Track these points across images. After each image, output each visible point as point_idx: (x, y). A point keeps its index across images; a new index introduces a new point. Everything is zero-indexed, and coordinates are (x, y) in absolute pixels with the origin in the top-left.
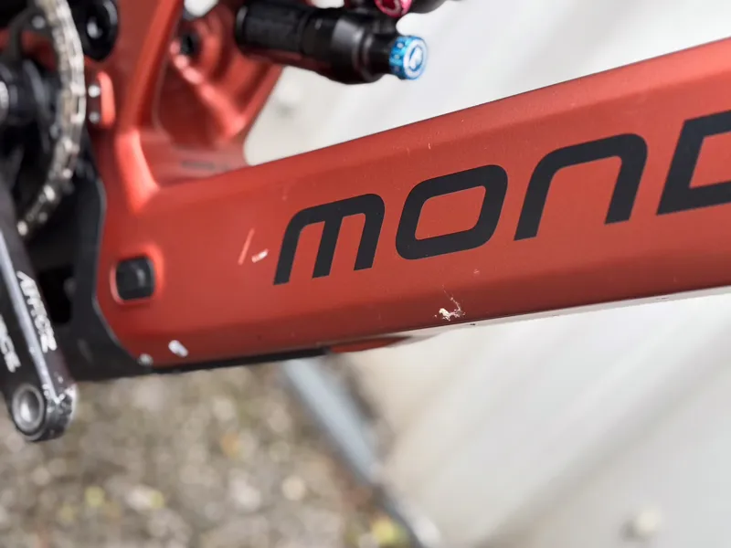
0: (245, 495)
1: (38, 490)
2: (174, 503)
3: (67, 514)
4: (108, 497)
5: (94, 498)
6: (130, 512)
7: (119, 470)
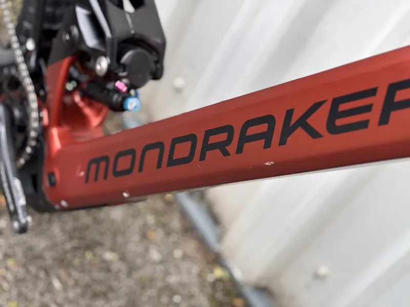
0: (155, 255)
1: (66, 252)
2: (123, 258)
3: (77, 262)
4: (94, 255)
5: (89, 256)
6: (104, 261)
7: (101, 244)
